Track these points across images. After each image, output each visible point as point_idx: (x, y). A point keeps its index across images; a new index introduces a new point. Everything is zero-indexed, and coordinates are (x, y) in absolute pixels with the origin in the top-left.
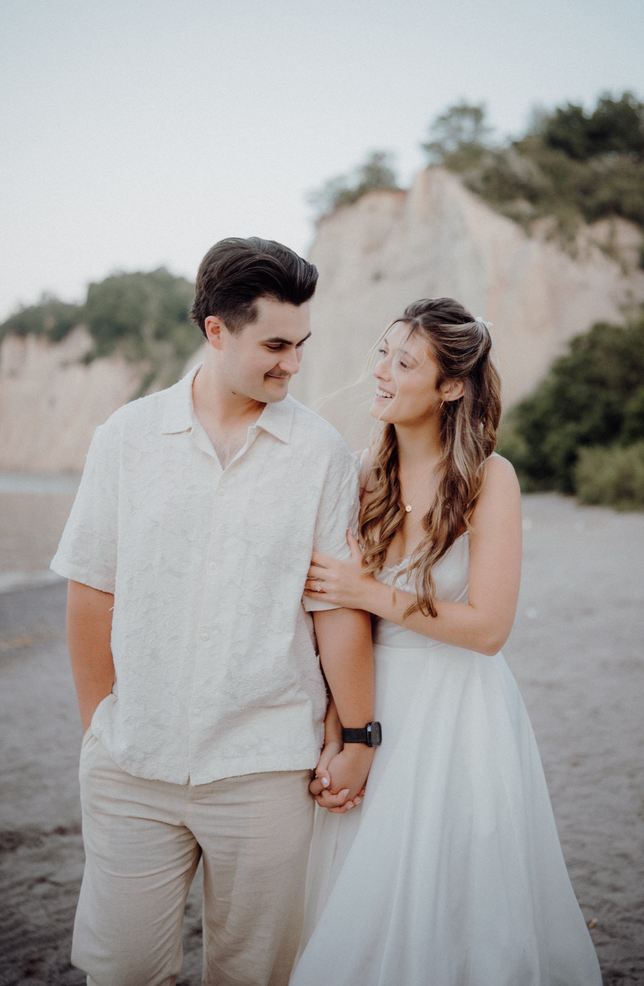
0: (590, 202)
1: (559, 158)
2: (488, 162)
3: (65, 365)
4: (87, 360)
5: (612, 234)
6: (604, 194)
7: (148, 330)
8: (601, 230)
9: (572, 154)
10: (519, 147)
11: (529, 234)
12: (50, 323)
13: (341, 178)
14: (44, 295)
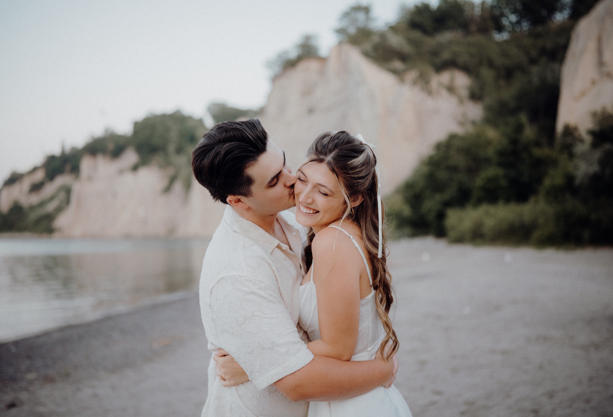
1: (417, 35)
2: (376, 39)
3: (121, 172)
4: (135, 168)
5: (452, 79)
6: (446, 55)
7: (171, 148)
8: (445, 77)
9: (426, 31)
10: (394, 29)
11: (402, 81)
12: (111, 146)
13: (286, 52)
14: (106, 131)
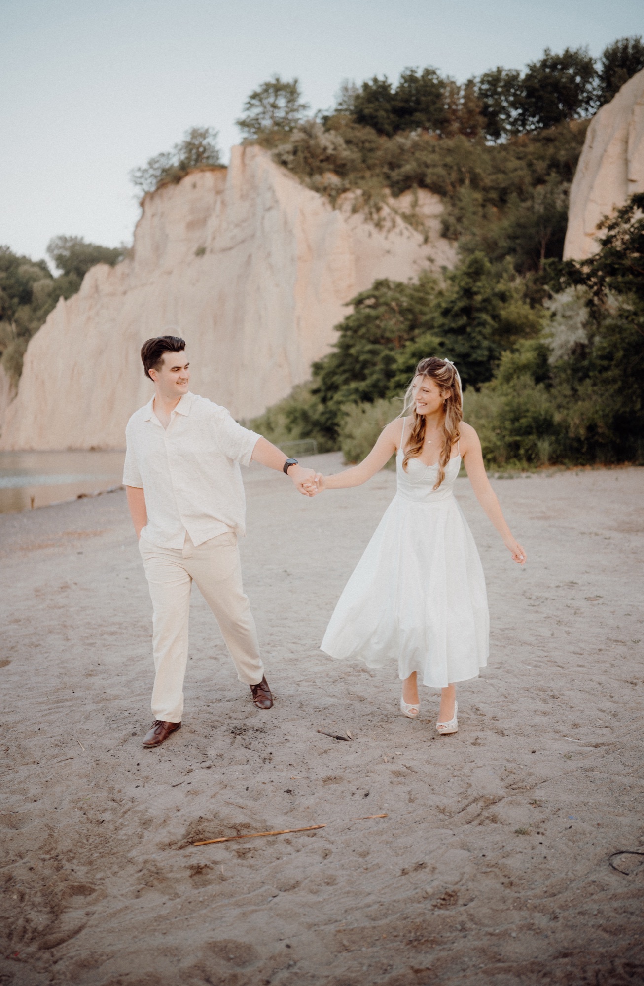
0: (395, 175)
1: (367, 133)
2: (297, 136)
5: (415, 204)
6: (408, 168)
8: (405, 201)
9: (380, 131)
10: (328, 123)
11: (335, 206)
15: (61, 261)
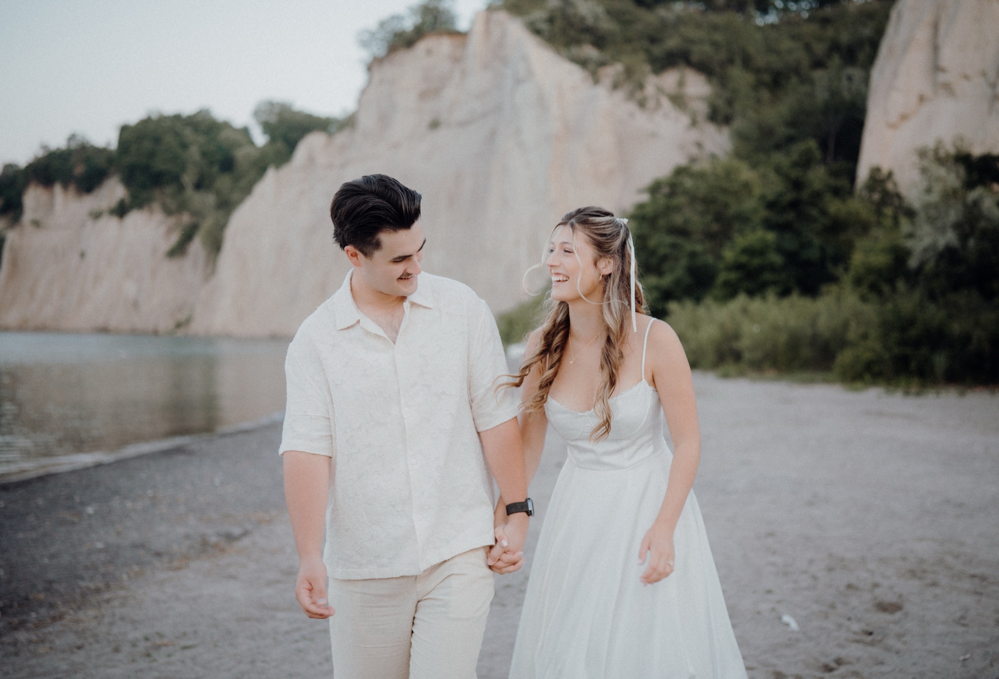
0: (657, 50)
1: (625, 3)
2: (554, 3)
3: (96, 215)
4: (121, 211)
5: (681, 84)
6: (672, 43)
7: (188, 179)
8: (670, 79)
11: (596, 81)
12: (79, 170)
13: (397, 18)
14: (72, 139)
15: (268, 128)
